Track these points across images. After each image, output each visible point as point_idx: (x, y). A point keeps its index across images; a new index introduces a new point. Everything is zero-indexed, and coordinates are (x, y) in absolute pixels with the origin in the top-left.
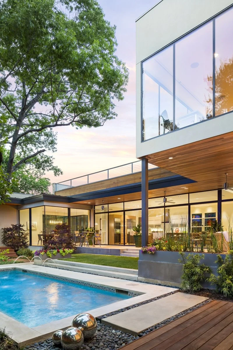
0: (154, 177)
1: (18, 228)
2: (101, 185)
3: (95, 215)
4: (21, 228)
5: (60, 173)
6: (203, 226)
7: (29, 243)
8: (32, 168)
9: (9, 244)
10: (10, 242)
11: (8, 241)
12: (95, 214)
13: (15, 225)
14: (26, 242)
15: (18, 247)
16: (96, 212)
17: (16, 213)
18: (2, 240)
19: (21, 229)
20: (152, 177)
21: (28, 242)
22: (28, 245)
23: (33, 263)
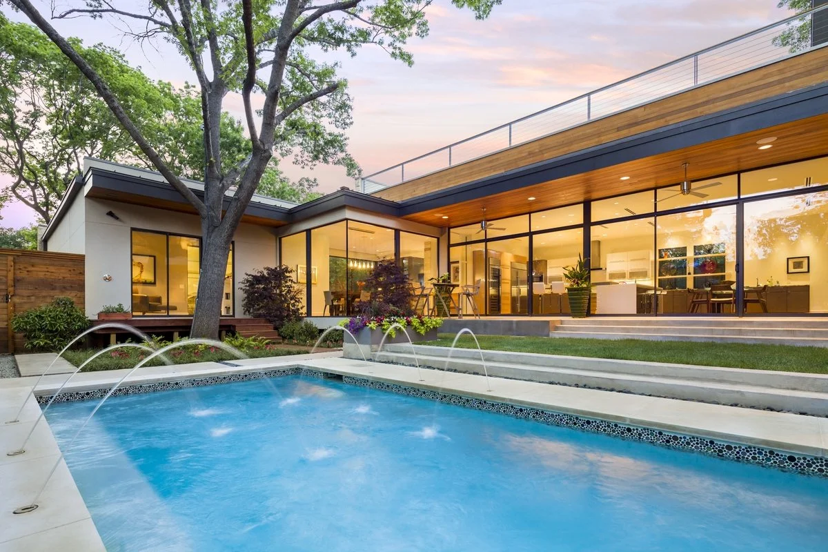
0: (668, 118)
1: (279, 275)
2: (490, 165)
3: (451, 248)
4: (287, 274)
5: (356, 171)
6: (689, 274)
7: (304, 311)
8: (301, 159)
9: (261, 312)
10: (262, 307)
11: (258, 305)
12: (449, 246)
13: (273, 268)
14: (298, 309)
15: (282, 320)
16: (451, 243)
17: (275, 244)
18: (244, 302)
19: (288, 277)
20: (662, 121)
21: (302, 308)
22: (303, 315)
23: (341, 353)
